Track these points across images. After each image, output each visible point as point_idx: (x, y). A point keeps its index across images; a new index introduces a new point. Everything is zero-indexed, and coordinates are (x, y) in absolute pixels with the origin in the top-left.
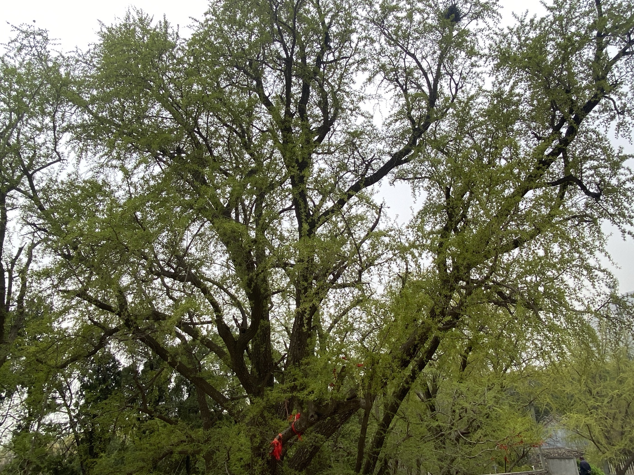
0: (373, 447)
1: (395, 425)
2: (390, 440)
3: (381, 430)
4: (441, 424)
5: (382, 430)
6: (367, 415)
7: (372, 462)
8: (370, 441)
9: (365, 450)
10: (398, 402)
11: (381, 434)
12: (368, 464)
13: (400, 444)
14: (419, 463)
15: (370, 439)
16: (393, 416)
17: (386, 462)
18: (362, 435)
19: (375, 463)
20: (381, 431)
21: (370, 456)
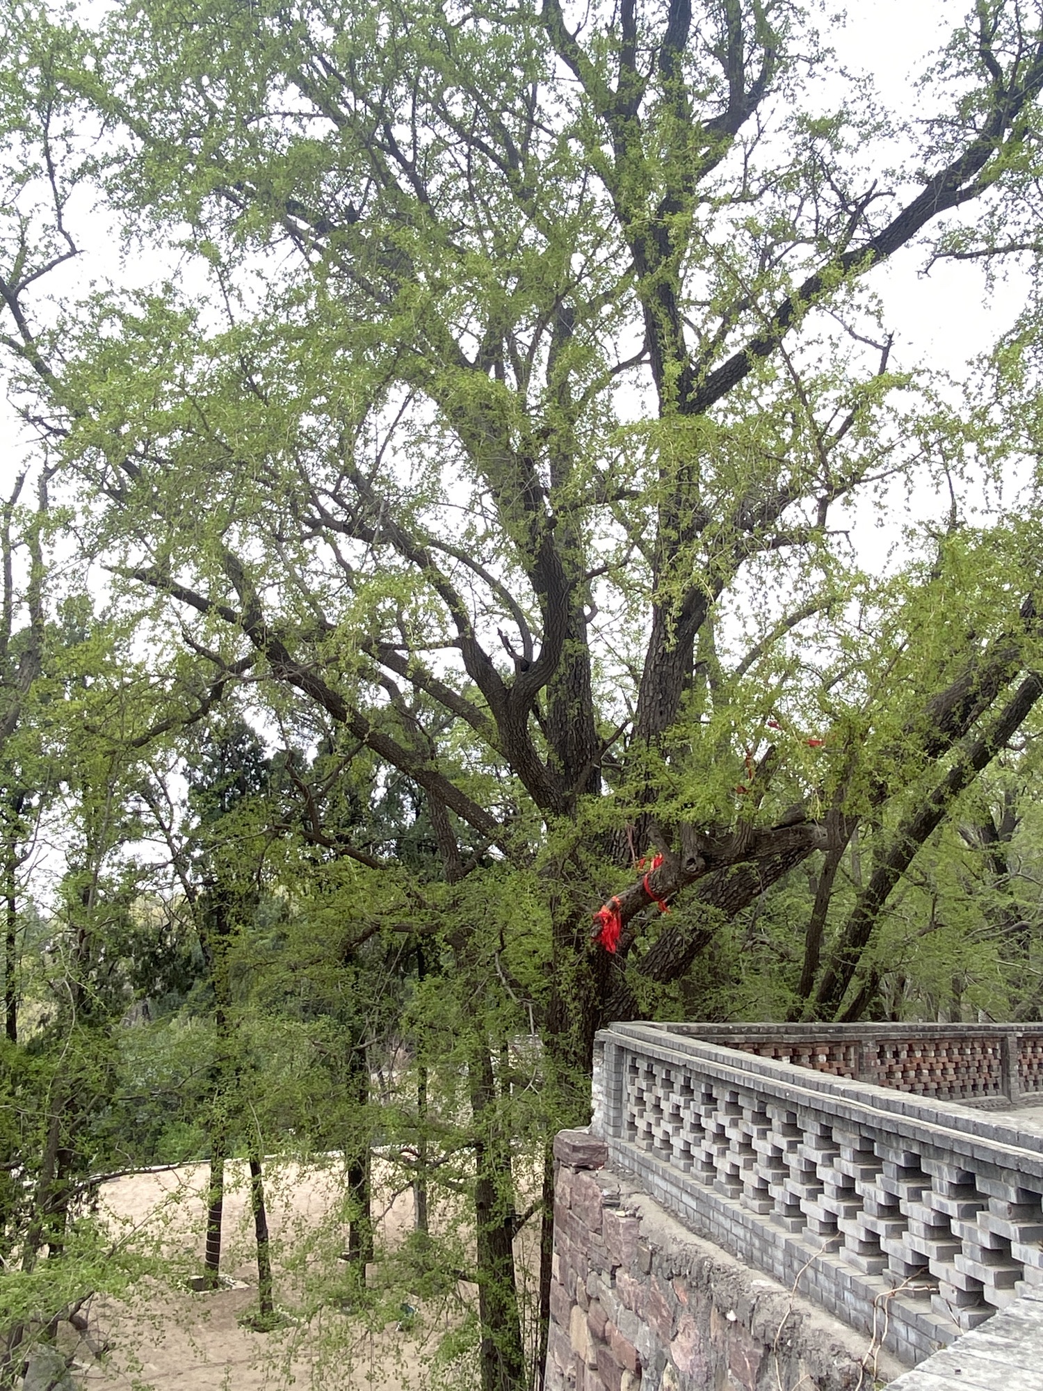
0: (843, 944)
1: (900, 901)
2: (886, 931)
3: (864, 906)
4: (1021, 902)
5: (868, 906)
6: (829, 871)
7: (839, 976)
8: (837, 932)
9: (822, 950)
10: (913, 843)
11: (866, 916)
12: (831, 980)
13: (911, 942)
14: (958, 988)
15: (836, 929)
16: (897, 877)
17: (875, 980)
18: (816, 917)
19: (847, 980)
20: (865, 910)
21: (836, 964)
